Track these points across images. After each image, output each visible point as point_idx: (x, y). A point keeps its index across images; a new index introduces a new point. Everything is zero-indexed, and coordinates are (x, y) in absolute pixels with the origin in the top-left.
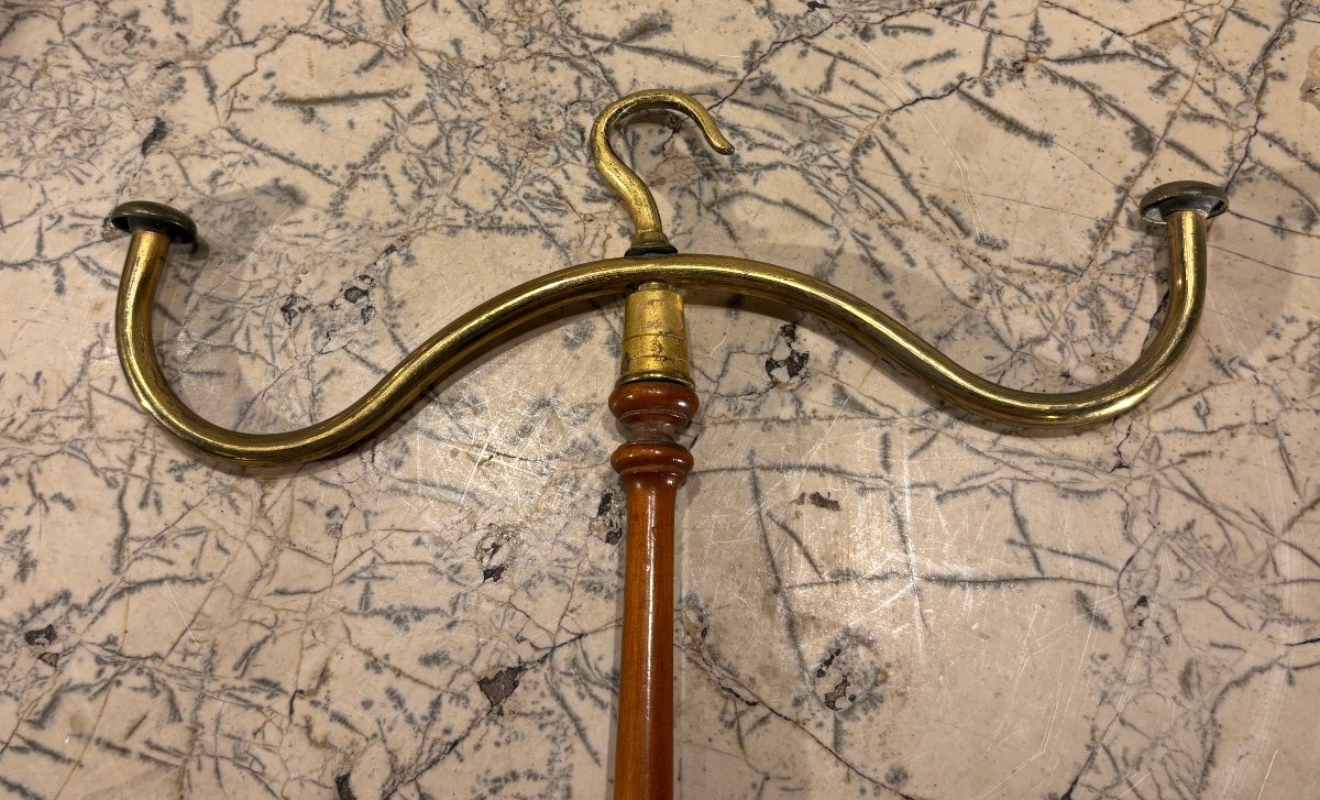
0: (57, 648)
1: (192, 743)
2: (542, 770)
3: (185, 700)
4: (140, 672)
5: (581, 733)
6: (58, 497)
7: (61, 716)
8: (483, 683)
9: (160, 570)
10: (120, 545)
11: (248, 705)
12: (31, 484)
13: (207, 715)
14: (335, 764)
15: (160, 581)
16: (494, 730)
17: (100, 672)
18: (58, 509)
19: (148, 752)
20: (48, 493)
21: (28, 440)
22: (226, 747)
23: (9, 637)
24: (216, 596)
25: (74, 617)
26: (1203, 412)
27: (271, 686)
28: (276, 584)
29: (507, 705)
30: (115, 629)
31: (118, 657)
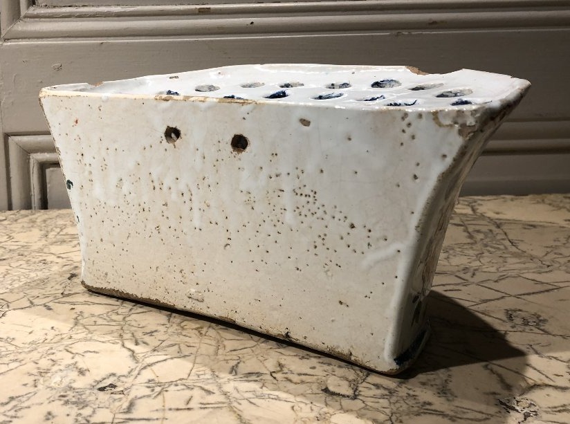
0: (118, 389)
1: (228, 398)
3: (210, 388)
4: (176, 385)
6: (87, 352)
7: (139, 407)
9: (162, 358)
10: (134, 357)
12: (68, 352)
13: (228, 389)
14: (315, 386)
15: (164, 360)
17: (153, 390)
18: (89, 355)
19: (203, 406)
20: (80, 352)
21: (58, 342)
23: (88, 392)
24: (200, 358)
25: (122, 379)
27: (255, 374)
28: (230, 348)
30: (152, 376)
31: (159, 384)
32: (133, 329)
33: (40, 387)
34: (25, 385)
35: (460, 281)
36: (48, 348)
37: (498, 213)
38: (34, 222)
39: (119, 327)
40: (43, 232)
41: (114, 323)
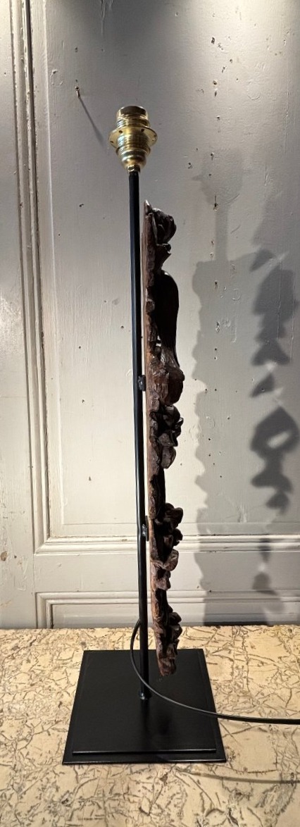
0: (69, 803)
1: (105, 812)
2: (179, 791)
3: (101, 804)
4: (89, 802)
5: (184, 782)
6: (60, 773)
7: (75, 816)
8: (161, 779)
9: (87, 779)
10: (77, 778)
11: (115, 800)
12: (54, 772)
13: (106, 805)
14: (137, 805)
15: (87, 782)
16: (167, 787)
17: (81, 805)
18: (61, 775)
19: (96, 817)
20: (58, 773)
21: (51, 764)
22: (113, 810)
23: (58, 804)
24: (101, 780)
25: (71, 795)
26: (263, 694)
27: (118, 794)
28: (112, 774)
29: (167, 781)
30: (81, 795)
31: (83, 800)
33: (42, 799)
34: (37, 797)
37: (252, 647)
38: (48, 643)
40: (51, 656)
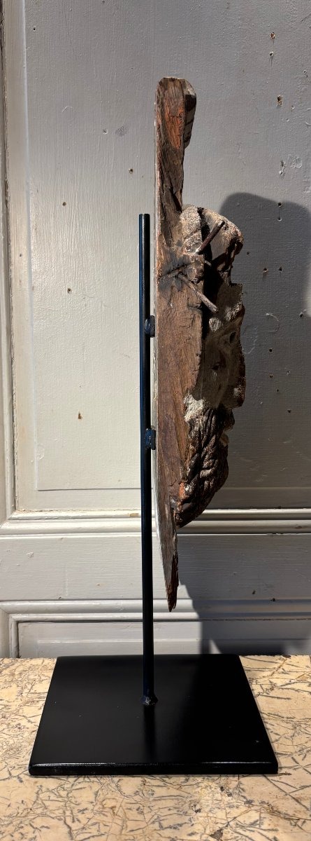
32: (72, 805)
35: (293, 764)
36: (18, 822)
39: (63, 804)
41: (60, 799)
